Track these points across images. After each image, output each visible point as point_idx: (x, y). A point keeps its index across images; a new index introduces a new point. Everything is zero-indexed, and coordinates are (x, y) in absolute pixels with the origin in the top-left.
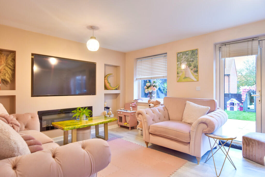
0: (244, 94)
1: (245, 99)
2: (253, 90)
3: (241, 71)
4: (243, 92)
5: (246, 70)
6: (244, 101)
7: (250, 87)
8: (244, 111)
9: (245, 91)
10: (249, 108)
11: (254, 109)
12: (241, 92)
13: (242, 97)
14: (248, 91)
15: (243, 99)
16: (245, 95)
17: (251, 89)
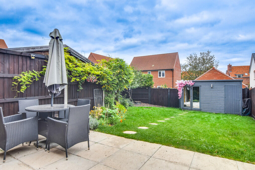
0: (180, 89)
1: (181, 95)
2: (190, 85)
3: (186, 66)
4: (179, 87)
5: (189, 66)
6: (180, 98)
7: (186, 81)
8: (181, 109)
9: (181, 86)
10: (185, 106)
11: (190, 106)
12: (177, 87)
13: (179, 93)
14: (184, 86)
15: (179, 95)
16: (182, 90)
17: (187, 83)
